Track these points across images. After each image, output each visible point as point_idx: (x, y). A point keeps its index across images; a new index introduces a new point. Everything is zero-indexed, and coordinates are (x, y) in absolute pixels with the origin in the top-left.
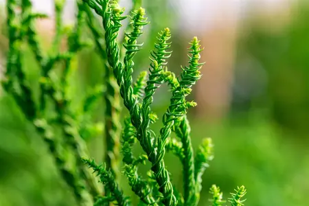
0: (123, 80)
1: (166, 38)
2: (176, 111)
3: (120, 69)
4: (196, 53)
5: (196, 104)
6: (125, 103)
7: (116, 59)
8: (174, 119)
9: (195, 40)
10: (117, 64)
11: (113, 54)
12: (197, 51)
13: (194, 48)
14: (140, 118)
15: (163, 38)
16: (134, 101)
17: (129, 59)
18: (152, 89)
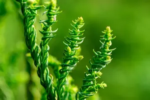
0: (40, 62)
1: (80, 26)
2: (87, 91)
3: (37, 52)
4: (108, 41)
5: (105, 85)
6: (41, 82)
7: (34, 43)
8: (85, 98)
9: (108, 30)
10: (34, 48)
11: (31, 39)
12: (109, 39)
13: (106, 36)
14: (55, 96)
15: (76, 27)
16: (50, 80)
17: (44, 45)
18: (66, 71)
